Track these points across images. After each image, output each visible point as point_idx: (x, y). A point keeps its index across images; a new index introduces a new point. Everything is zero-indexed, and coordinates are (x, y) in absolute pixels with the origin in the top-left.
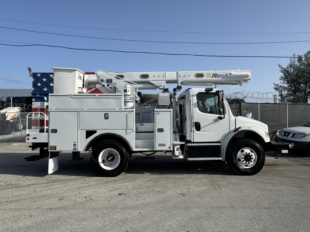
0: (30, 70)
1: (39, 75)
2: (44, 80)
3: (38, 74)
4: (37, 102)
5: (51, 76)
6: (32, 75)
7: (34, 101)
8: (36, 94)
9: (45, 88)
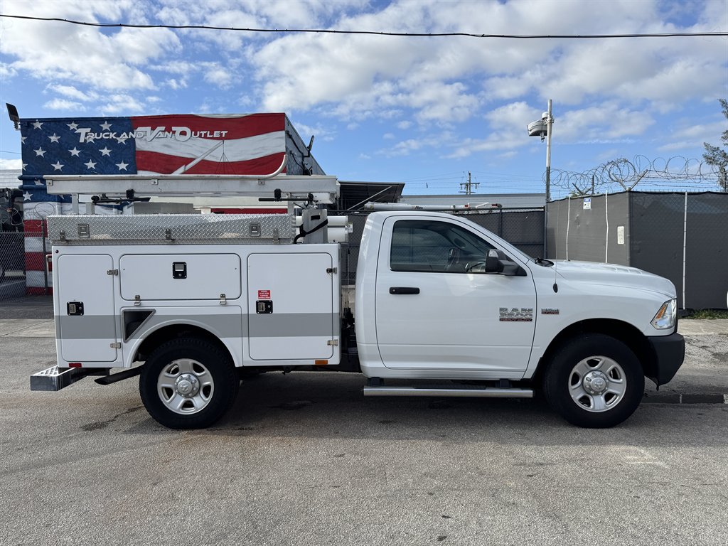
0: (12, 110)
1: (38, 125)
2: (54, 138)
3: (35, 122)
4: (36, 204)
5: (72, 128)
6: (19, 127)
7: (28, 201)
8: (34, 179)
9: (56, 163)
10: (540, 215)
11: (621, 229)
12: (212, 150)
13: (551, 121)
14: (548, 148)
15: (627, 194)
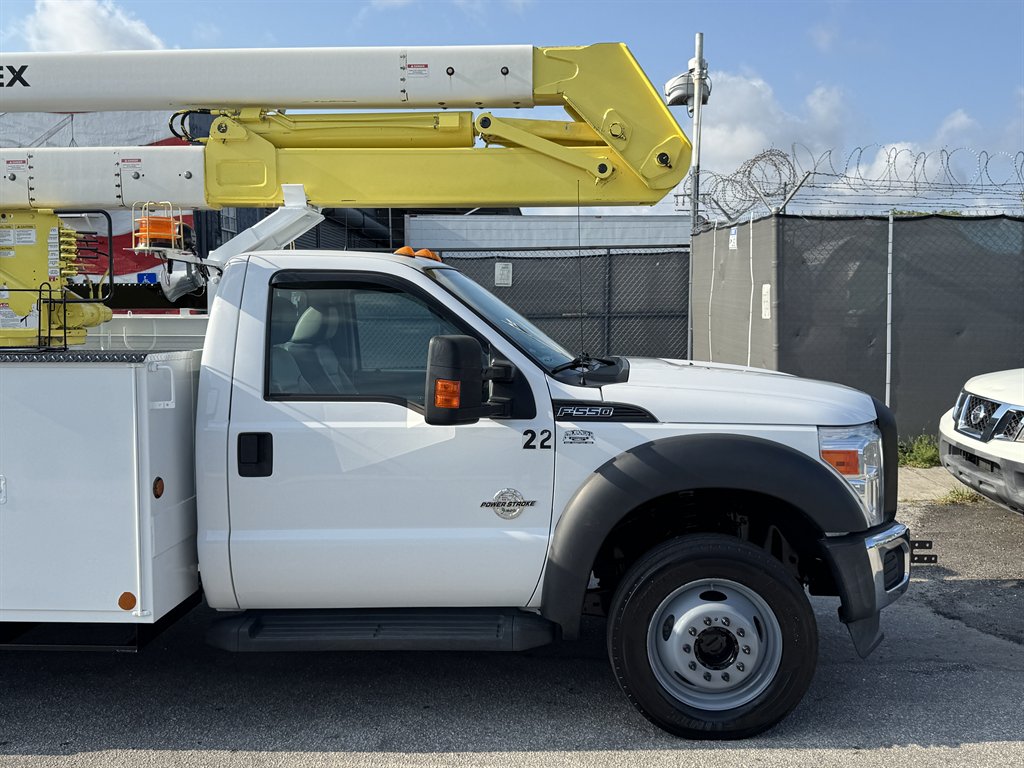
10: (680, 258)
11: (766, 289)
12: (51, 134)
13: (701, 74)
14: (695, 127)
15: (773, 220)
